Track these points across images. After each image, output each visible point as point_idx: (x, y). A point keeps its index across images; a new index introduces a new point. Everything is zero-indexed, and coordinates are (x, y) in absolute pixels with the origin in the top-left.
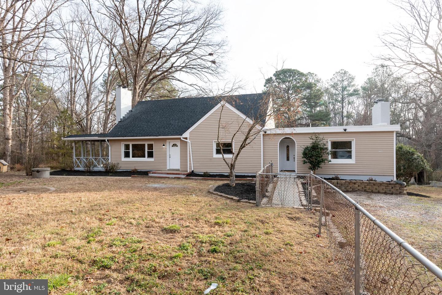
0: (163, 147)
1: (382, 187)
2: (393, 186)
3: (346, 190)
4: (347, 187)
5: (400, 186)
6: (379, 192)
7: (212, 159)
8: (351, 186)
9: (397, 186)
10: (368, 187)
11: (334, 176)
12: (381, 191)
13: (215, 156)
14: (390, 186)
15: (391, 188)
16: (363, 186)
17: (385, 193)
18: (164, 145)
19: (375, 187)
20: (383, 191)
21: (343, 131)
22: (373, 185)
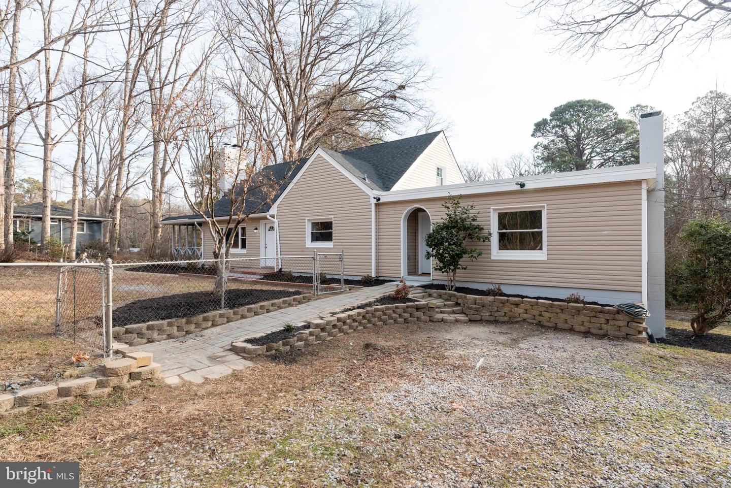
0: (255, 231)
1: (581, 318)
2: (608, 317)
3: (492, 319)
4: (498, 311)
5: (627, 318)
6: (571, 330)
7: (304, 250)
8: (506, 309)
9: (619, 317)
10: (547, 315)
11: (491, 287)
12: (577, 328)
13: (309, 244)
14: (601, 315)
15: (603, 321)
16: (536, 313)
17: (587, 334)
18: (256, 229)
19: (563, 316)
20: (582, 329)
21: (518, 188)
22: (558, 311)
